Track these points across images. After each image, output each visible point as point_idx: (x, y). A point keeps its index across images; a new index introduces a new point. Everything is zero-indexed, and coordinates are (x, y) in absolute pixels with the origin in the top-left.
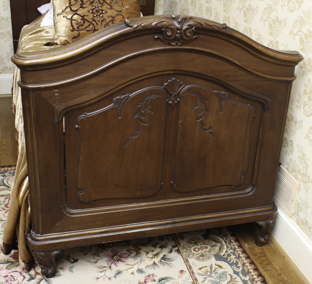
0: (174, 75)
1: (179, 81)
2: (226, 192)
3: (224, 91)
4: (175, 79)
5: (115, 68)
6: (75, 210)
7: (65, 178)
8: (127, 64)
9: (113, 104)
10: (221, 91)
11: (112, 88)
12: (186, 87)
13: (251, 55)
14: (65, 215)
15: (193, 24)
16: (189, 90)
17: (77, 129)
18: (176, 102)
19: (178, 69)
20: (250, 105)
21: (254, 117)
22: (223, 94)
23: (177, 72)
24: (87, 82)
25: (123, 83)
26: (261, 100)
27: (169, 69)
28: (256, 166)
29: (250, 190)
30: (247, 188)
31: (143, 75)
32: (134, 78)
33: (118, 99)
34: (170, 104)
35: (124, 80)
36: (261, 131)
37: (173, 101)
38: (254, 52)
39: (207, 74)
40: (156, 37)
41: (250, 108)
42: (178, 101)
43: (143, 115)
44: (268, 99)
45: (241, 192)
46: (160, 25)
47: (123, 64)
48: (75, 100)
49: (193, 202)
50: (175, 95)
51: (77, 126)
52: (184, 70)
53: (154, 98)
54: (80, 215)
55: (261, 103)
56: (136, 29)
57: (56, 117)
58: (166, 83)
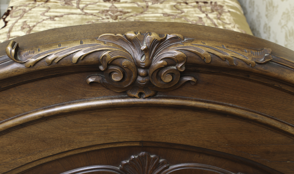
0: (142, 148)
1: (154, 159)
4: (145, 155)
5: (5, 136)
15: (179, 56)
19: (149, 140)
23: (148, 144)
25: (27, 162)
27: (127, 140)
31: (71, 149)
32: (51, 154)
35: (29, 157)
40: (91, 80)
46: (92, 59)
47: (21, 130)
52: (164, 141)
56: (32, 69)
58: (126, 159)
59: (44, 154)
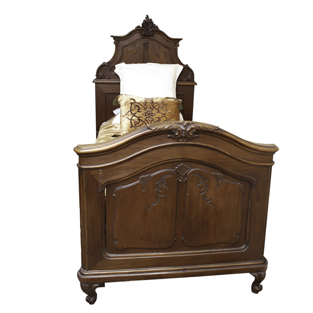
0: (182, 162)
1: (186, 166)
2: (225, 248)
3: (220, 173)
4: (183, 165)
6: (112, 255)
7: (106, 230)
8: (149, 154)
9: (139, 181)
10: (218, 173)
11: (138, 170)
12: (191, 170)
13: (238, 148)
14: (104, 257)
15: (194, 127)
16: (193, 172)
17: (114, 197)
18: (184, 180)
19: (185, 158)
20: (240, 183)
21: (244, 192)
22: (219, 175)
23: (184, 160)
24: (121, 166)
25: (146, 167)
26: (249, 180)
27: (178, 158)
28: (248, 229)
29: (244, 247)
30: (242, 246)
31: (160, 161)
32: (154, 163)
33: (142, 178)
34: (180, 182)
35: (147, 165)
36: (250, 203)
37: (182, 180)
38: (240, 146)
39: (206, 161)
40: (169, 136)
41: (240, 185)
42: (186, 180)
43: (161, 189)
44: (253, 179)
45: (237, 249)
46: (170, 128)
47: (146, 154)
48: (113, 177)
49: (199, 254)
50: (183, 176)
51: (114, 195)
52: (189, 158)
53: (168, 177)
54: (115, 259)
55: (249, 182)
56: (154, 131)
57: (100, 188)
58: (177, 167)
59: (152, 163)
